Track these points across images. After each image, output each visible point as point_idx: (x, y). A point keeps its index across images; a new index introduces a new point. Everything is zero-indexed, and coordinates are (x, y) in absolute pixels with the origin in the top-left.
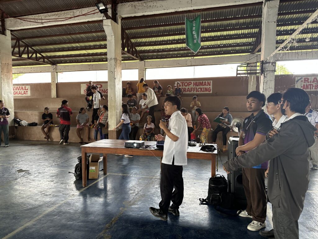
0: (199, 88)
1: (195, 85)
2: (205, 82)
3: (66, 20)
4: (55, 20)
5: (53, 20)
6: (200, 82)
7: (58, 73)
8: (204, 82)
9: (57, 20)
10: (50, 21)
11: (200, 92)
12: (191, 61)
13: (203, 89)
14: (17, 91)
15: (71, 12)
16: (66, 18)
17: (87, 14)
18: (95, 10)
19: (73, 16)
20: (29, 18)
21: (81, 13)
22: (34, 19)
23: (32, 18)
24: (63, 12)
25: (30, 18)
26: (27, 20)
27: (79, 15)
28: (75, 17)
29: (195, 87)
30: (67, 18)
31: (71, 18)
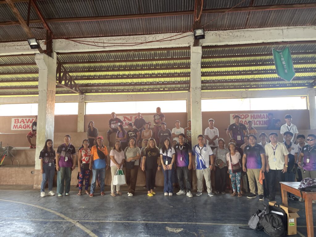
0: (257, 121)
1: (252, 118)
2: (264, 115)
3: (136, 45)
4: (122, 44)
5: (119, 44)
6: (258, 115)
7: (87, 103)
8: (262, 114)
9: (124, 44)
10: (114, 46)
11: (258, 126)
12: (246, 93)
13: (261, 122)
14: (28, 124)
15: (142, 38)
16: (135, 43)
17: (163, 40)
18: (172, 37)
19: (144, 42)
20: (86, 41)
21: (154, 38)
22: (94, 42)
23: (91, 41)
24: (132, 37)
25: (89, 41)
26: (84, 43)
27: (152, 41)
28: (146, 43)
29: (252, 119)
30: (137, 43)
31: (142, 43)
